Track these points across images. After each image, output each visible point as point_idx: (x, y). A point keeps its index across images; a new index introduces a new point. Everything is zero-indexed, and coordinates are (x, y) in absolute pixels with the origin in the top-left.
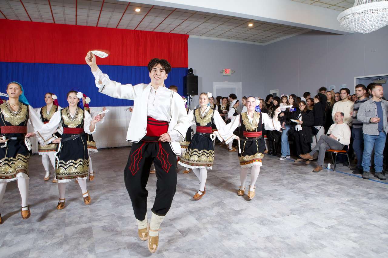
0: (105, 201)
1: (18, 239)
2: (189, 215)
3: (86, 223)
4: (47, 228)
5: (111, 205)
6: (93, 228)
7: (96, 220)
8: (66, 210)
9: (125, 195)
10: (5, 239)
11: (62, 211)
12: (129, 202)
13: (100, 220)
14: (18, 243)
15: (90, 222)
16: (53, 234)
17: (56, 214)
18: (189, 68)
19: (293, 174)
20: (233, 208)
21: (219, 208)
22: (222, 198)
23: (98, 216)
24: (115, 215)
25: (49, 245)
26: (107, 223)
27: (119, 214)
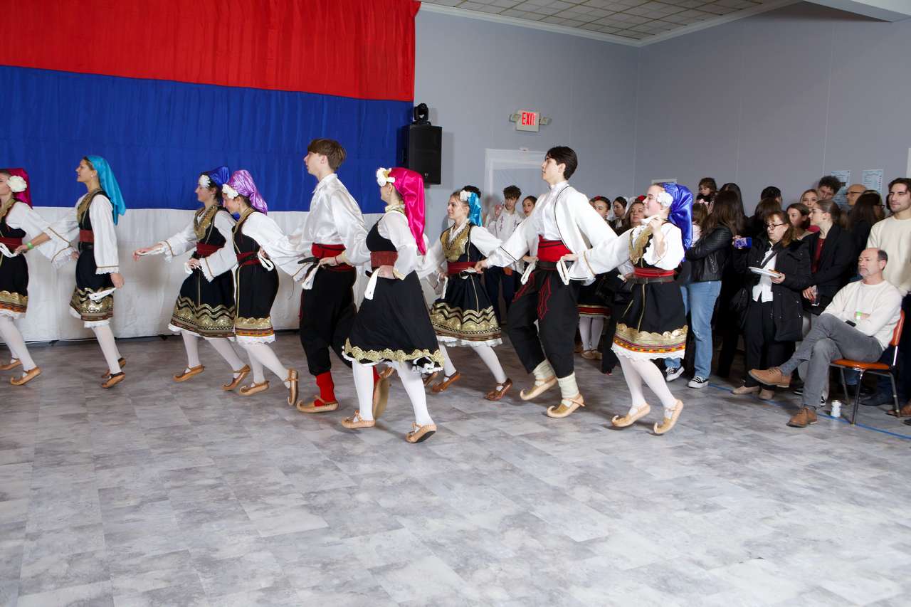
0: (157, 504)
2: (430, 554)
3: (92, 580)
5: (174, 520)
6: (116, 599)
7: (127, 572)
8: (23, 535)
9: (221, 485)
11: (11, 539)
12: (233, 509)
13: (138, 571)
15: (107, 578)
18: (416, 104)
19: (733, 431)
20: (566, 533)
21: (524, 532)
22: (530, 500)
23: (132, 556)
24: (191, 551)
26: (165, 581)
27: (203, 551)
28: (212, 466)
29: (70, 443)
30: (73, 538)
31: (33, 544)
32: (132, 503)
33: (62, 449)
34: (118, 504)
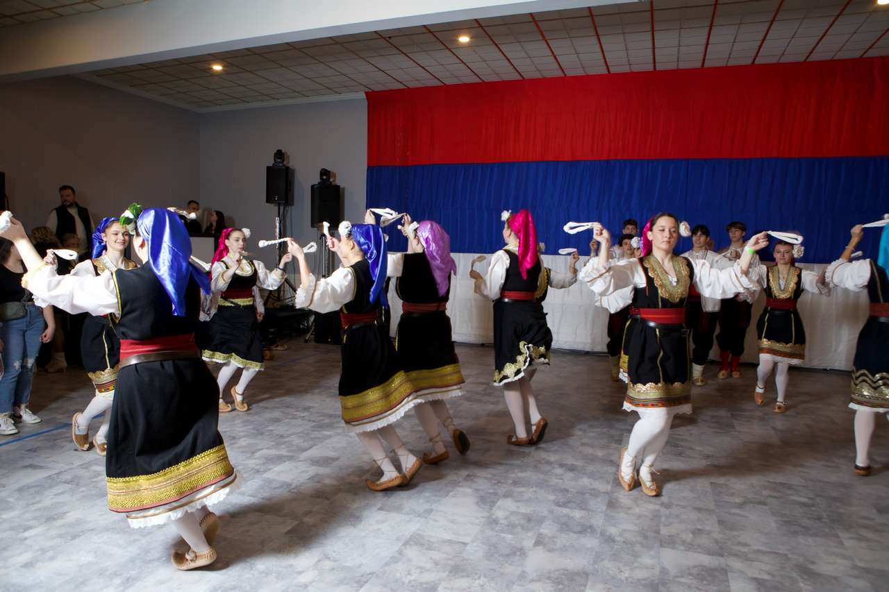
1: (564, 539)
3: (710, 553)
4: (621, 535)
5: (774, 525)
6: (729, 574)
7: (736, 555)
8: (659, 502)
9: (813, 505)
10: (542, 531)
12: (827, 530)
13: (745, 558)
14: (564, 549)
15: (722, 556)
16: (636, 556)
17: (638, 505)
23: (740, 544)
24: (790, 556)
25: (627, 578)
26: (769, 574)
27: (801, 560)
28: (804, 486)
29: (686, 440)
30: (694, 515)
31: (667, 512)
32: (737, 500)
33: (682, 443)
34: (726, 498)
